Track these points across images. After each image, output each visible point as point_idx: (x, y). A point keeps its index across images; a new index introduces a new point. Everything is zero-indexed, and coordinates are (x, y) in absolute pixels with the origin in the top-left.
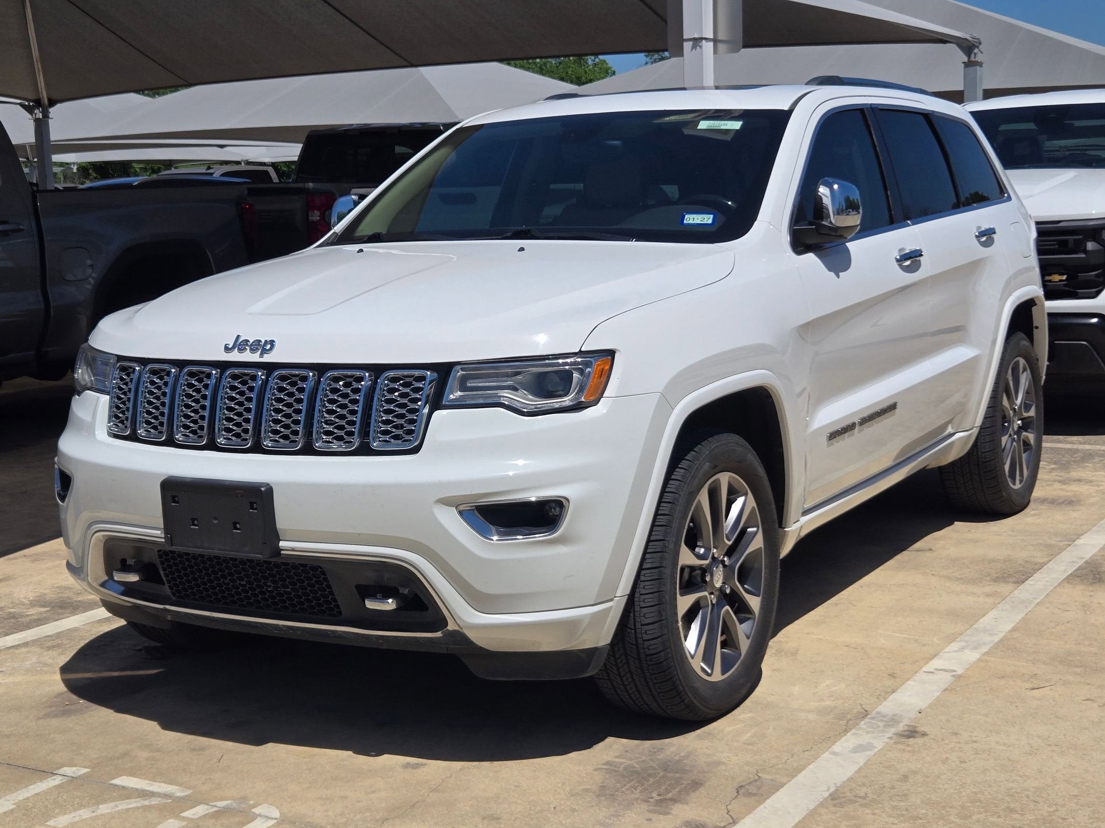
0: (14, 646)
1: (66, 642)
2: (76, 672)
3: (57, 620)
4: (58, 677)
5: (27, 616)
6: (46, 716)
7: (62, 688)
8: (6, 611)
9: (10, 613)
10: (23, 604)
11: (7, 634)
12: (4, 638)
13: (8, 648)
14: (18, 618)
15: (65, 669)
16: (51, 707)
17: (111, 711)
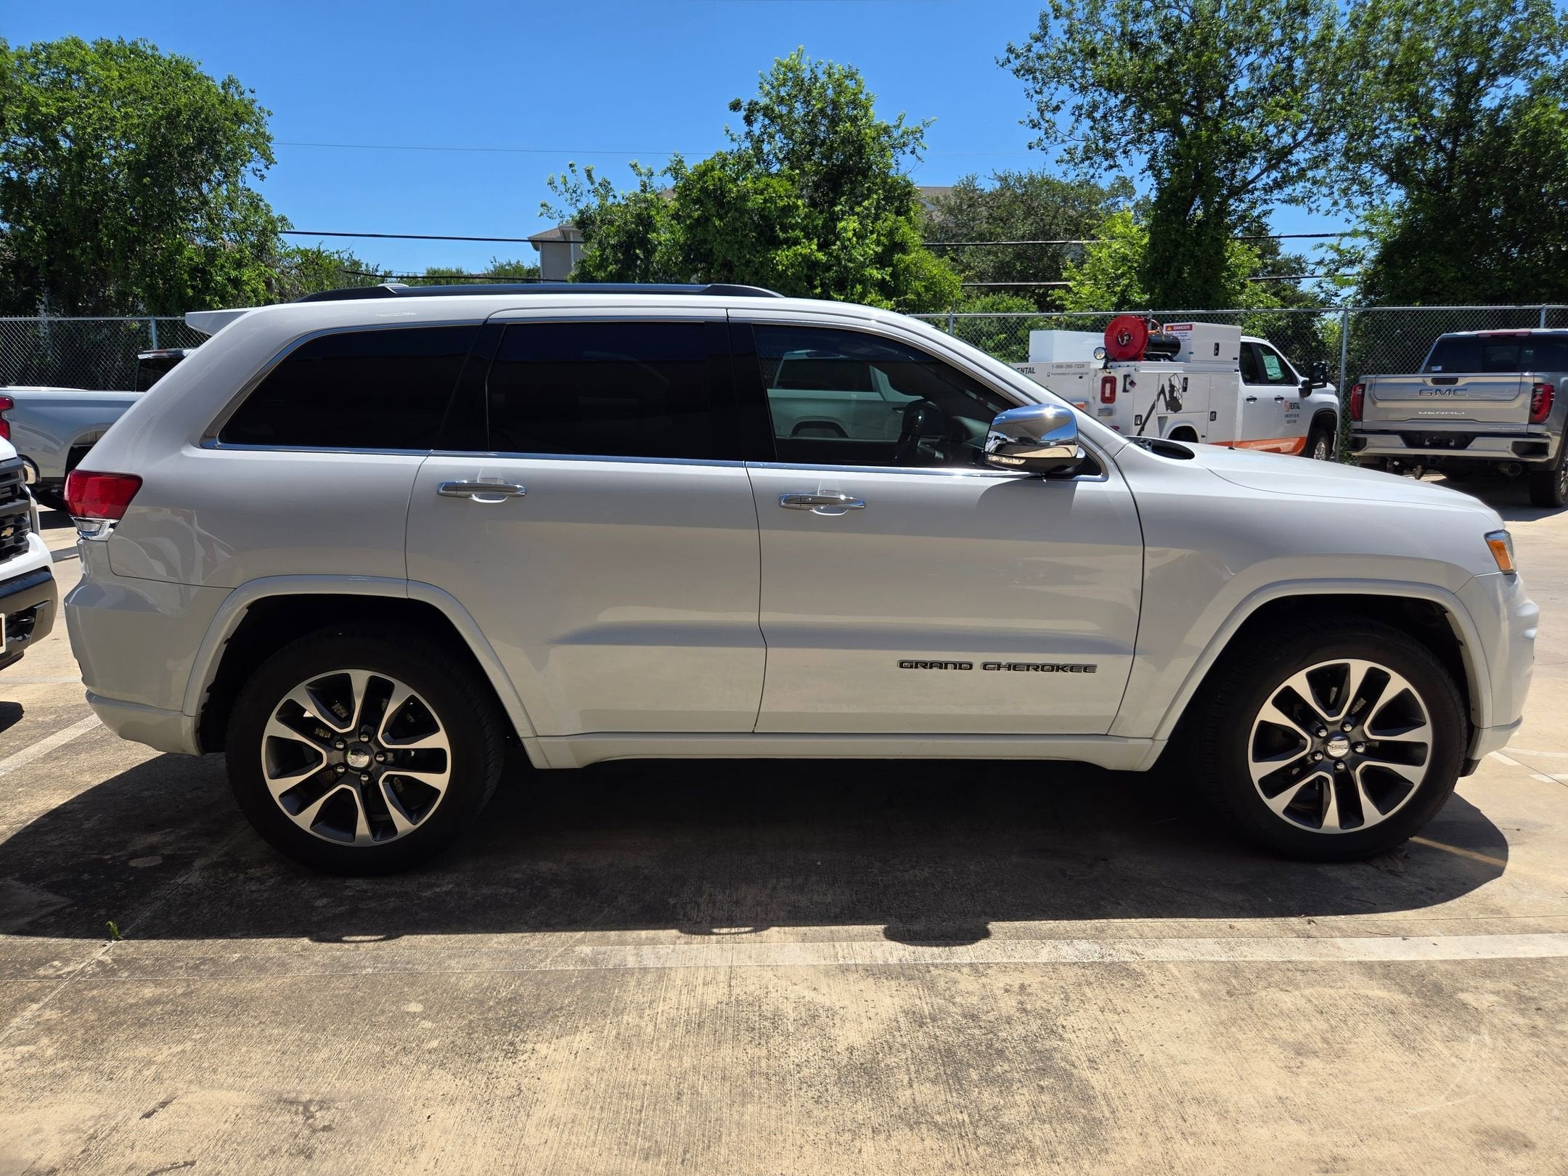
0: (1542, 932)
1: (1473, 914)
2: (1487, 865)
3: (1458, 963)
4: (1510, 866)
5: (1497, 993)
6: (1542, 826)
7: (1512, 851)
8: (1527, 1021)
9: (1523, 1012)
10: (1494, 1030)
11: (1543, 961)
12: (1550, 955)
13: (1550, 932)
14: (1515, 993)
15: (1498, 872)
16: (1534, 834)
17: (1483, 812)
